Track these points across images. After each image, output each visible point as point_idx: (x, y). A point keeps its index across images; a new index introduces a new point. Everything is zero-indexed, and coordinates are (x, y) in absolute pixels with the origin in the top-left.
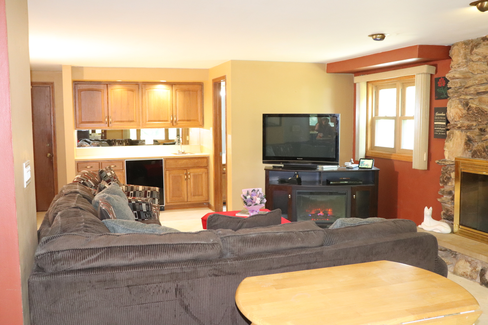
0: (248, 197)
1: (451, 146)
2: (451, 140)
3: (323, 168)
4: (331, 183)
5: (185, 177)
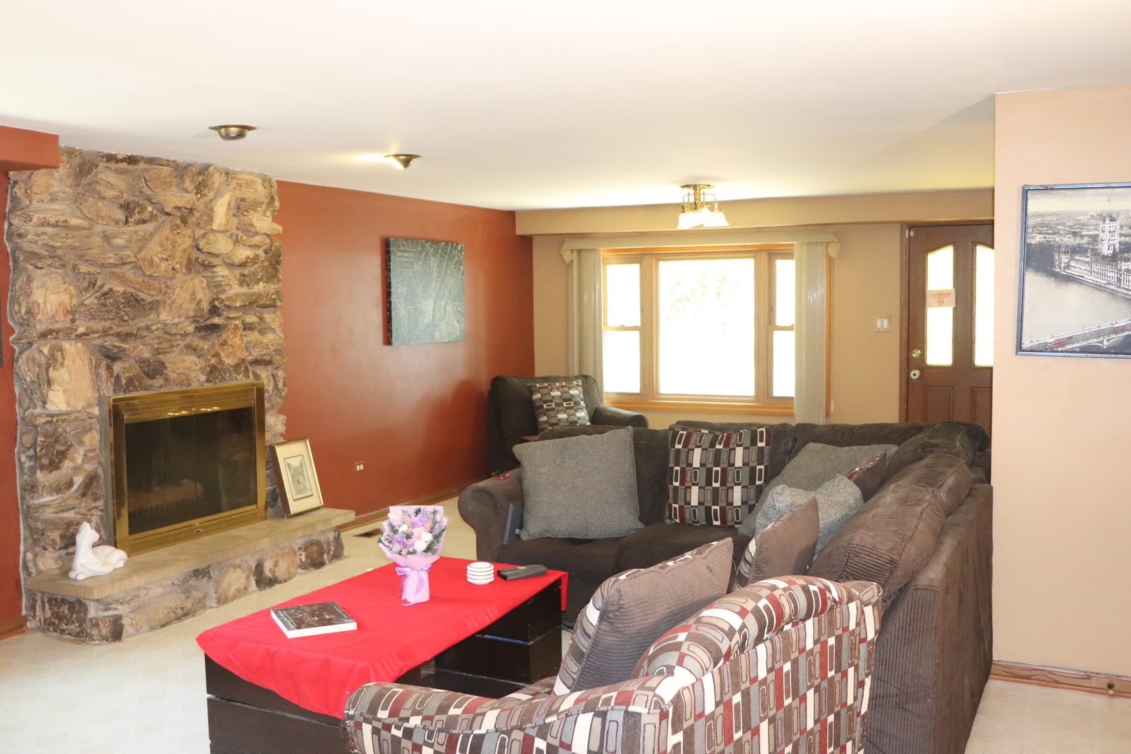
1: (67, 378)
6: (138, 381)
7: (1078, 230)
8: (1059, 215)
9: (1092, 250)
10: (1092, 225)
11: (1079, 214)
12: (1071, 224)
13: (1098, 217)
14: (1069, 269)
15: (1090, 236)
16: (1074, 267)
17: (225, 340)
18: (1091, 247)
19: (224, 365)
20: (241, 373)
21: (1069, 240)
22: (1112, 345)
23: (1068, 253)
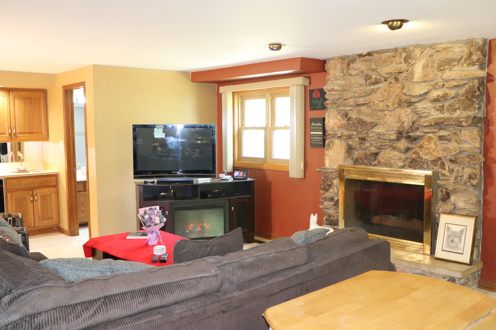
0: (146, 217)
1: (332, 154)
2: (331, 149)
3: (197, 181)
4: (209, 196)
5: (31, 199)
6: (361, 160)
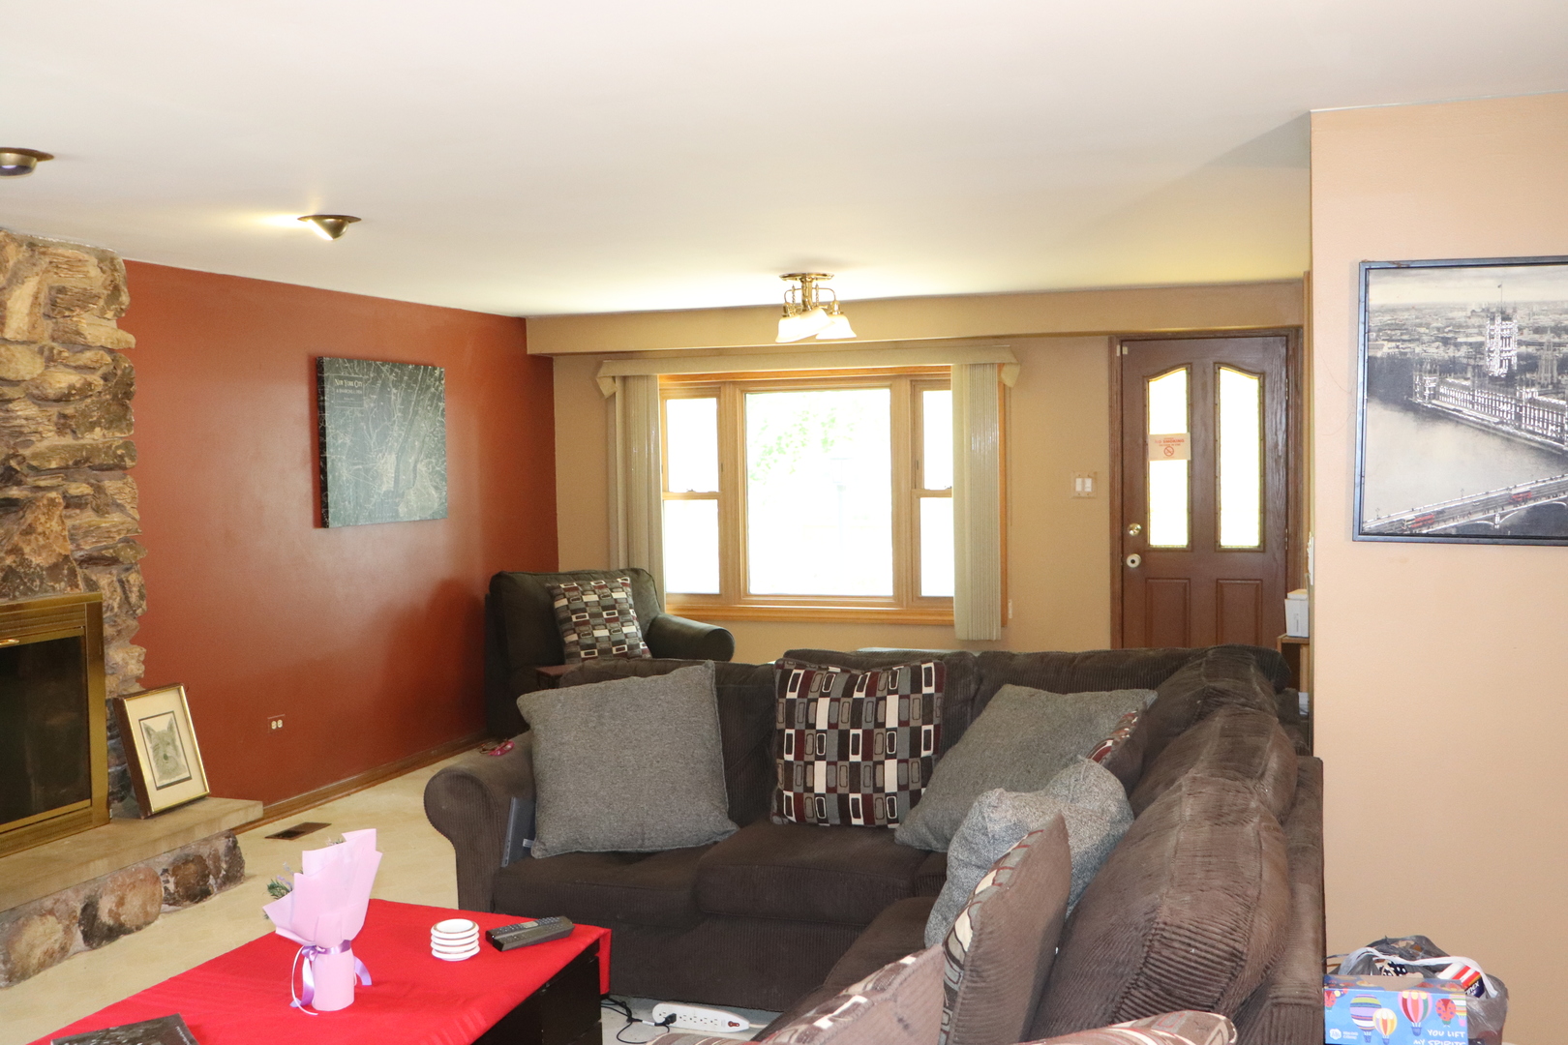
7: (1450, 335)
8: (1420, 310)
9: (1474, 367)
10: (1474, 327)
11: (1452, 309)
12: (1440, 325)
13: (1483, 314)
14: (1438, 399)
15: (1470, 344)
16: (1445, 395)
17: (30, 525)
18: (1472, 362)
19: (29, 567)
20: (62, 580)
21: (1437, 352)
22: (1508, 524)
23: (1435, 372)
